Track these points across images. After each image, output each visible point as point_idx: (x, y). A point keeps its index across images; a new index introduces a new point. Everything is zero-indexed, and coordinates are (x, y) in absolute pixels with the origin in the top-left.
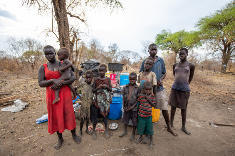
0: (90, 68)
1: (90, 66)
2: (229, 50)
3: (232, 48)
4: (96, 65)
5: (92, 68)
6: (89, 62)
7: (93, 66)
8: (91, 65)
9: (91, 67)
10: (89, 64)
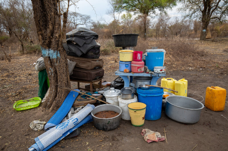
0: (85, 43)
1: (84, 41)
2: (209, 10)
3: (212, 7)
4: (94, 38)
5: (89, 44)
6: (82, 33)
7: (89, 41)
8: (86, 38)
9: (87, 43)
10: (82, 37)
